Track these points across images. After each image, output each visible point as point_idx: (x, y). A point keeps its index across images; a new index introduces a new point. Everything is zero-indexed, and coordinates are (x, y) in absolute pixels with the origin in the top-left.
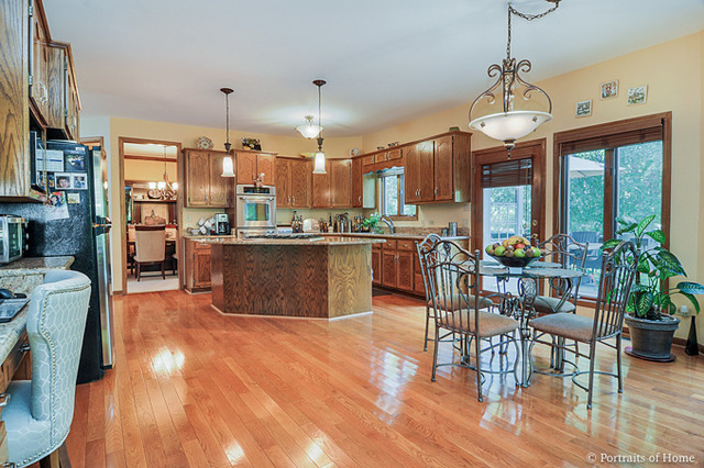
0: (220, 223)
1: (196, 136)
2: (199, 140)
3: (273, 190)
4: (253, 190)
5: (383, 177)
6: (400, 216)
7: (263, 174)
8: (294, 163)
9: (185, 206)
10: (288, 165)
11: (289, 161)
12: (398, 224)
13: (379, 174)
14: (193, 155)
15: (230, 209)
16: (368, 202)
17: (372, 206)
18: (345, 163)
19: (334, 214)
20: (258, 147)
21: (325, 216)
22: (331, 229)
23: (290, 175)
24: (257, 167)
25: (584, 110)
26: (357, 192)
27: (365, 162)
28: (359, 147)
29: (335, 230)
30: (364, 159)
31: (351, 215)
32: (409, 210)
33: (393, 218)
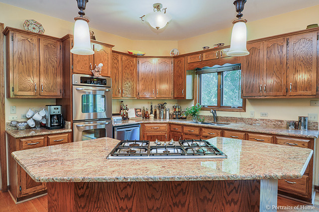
0: (52, 116)
2: (27, 23)
4: (90, 81)
5: (200, 75)
7: (101, 65)
8: (124, 58)
9: (8, 97)
10: (119, 59)
11: (120, 57)
15: (64, 101)
17: (191, 98)
22: (152, 116)
23: (120, 69)
29: (155, 117)
30: (189, 57)
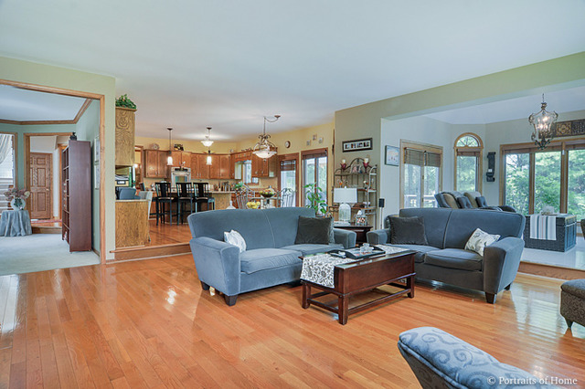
1: (151, 142)
2: (152, 145)
3: (189, 170)
4: (179, 170)
5: (245, 164)
6: (252, 183)
7: (184, 163)
8: (201, 156)
9: (145, 177)
10: (197, 157)
11: (197, 155)
12: (251, 187)
13: (243, 163)
14: (150, 152)
15: (168, 179)
16: (238, 176)
17: (240, 178)
18: (227, 157)
19: (221, 181)
20: (182, 149)
21: (217, 183)
22: (220, 189)
23: (198, 163)
24: (181, 158)
25: (308, 143)
26: (232, 171)
27: (236, 156)
28: (234, 148)
29: (222, 190)
31: (230, 182)
32: (256, 180)
33: (249, 184)
